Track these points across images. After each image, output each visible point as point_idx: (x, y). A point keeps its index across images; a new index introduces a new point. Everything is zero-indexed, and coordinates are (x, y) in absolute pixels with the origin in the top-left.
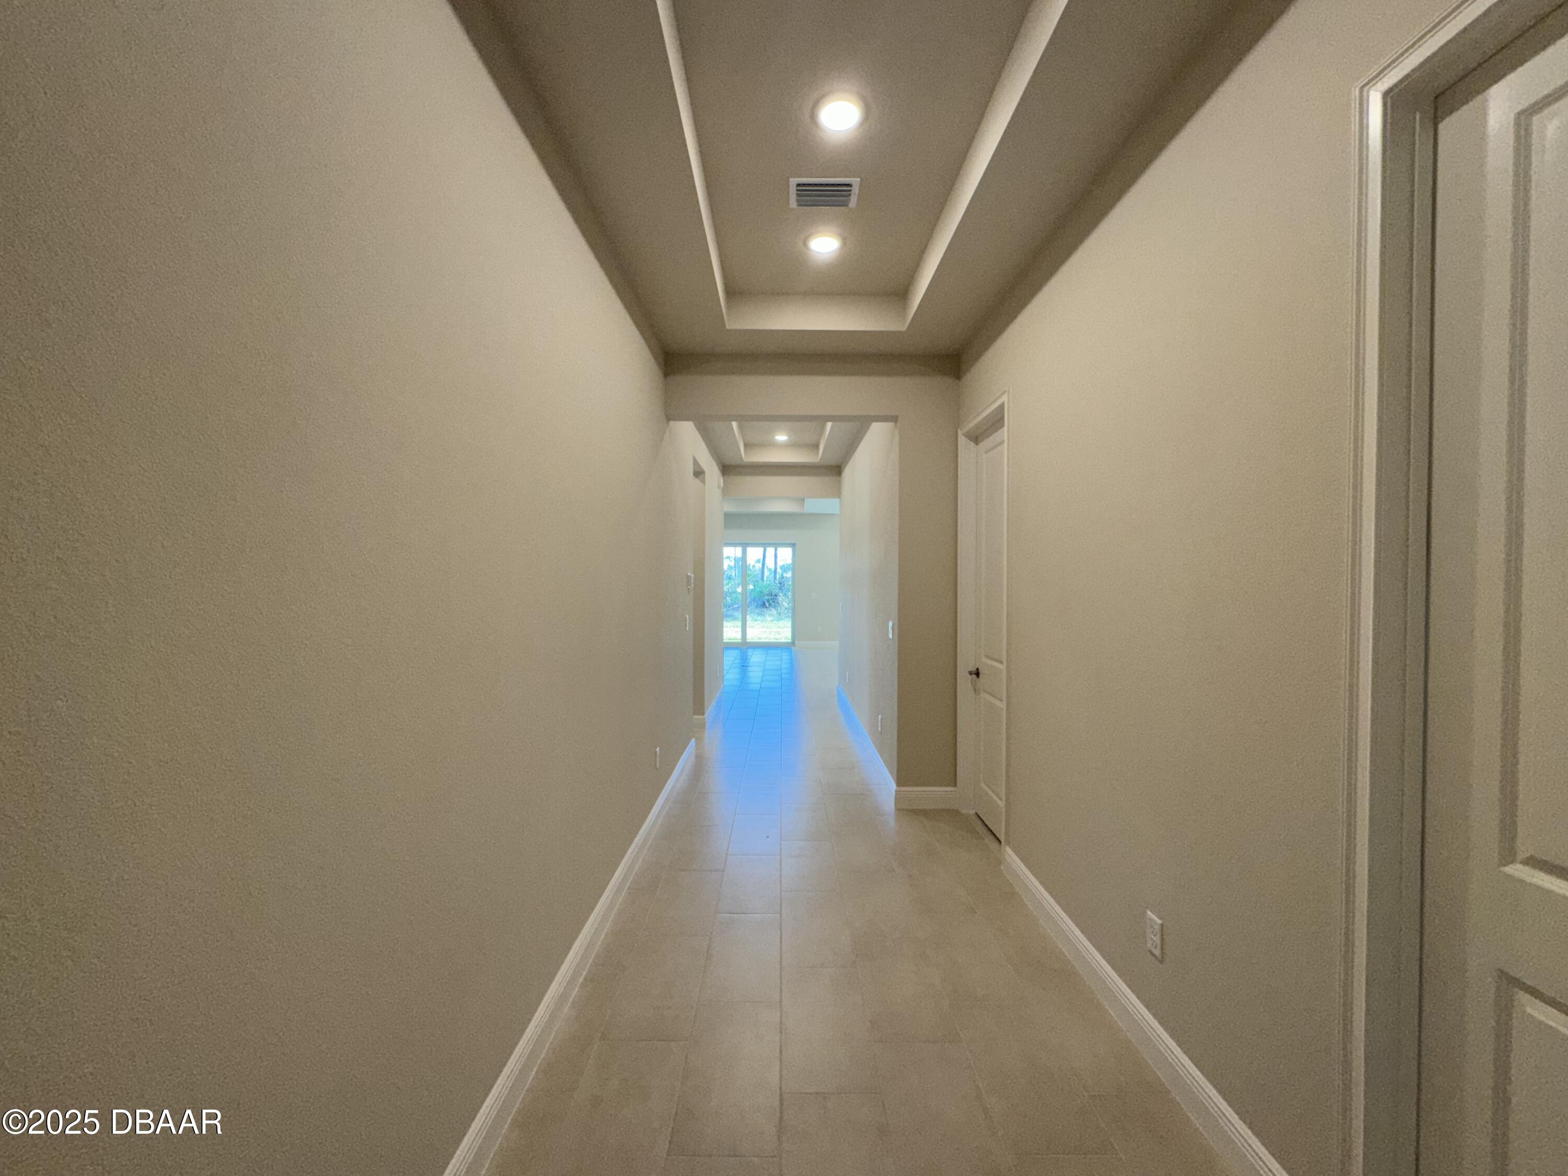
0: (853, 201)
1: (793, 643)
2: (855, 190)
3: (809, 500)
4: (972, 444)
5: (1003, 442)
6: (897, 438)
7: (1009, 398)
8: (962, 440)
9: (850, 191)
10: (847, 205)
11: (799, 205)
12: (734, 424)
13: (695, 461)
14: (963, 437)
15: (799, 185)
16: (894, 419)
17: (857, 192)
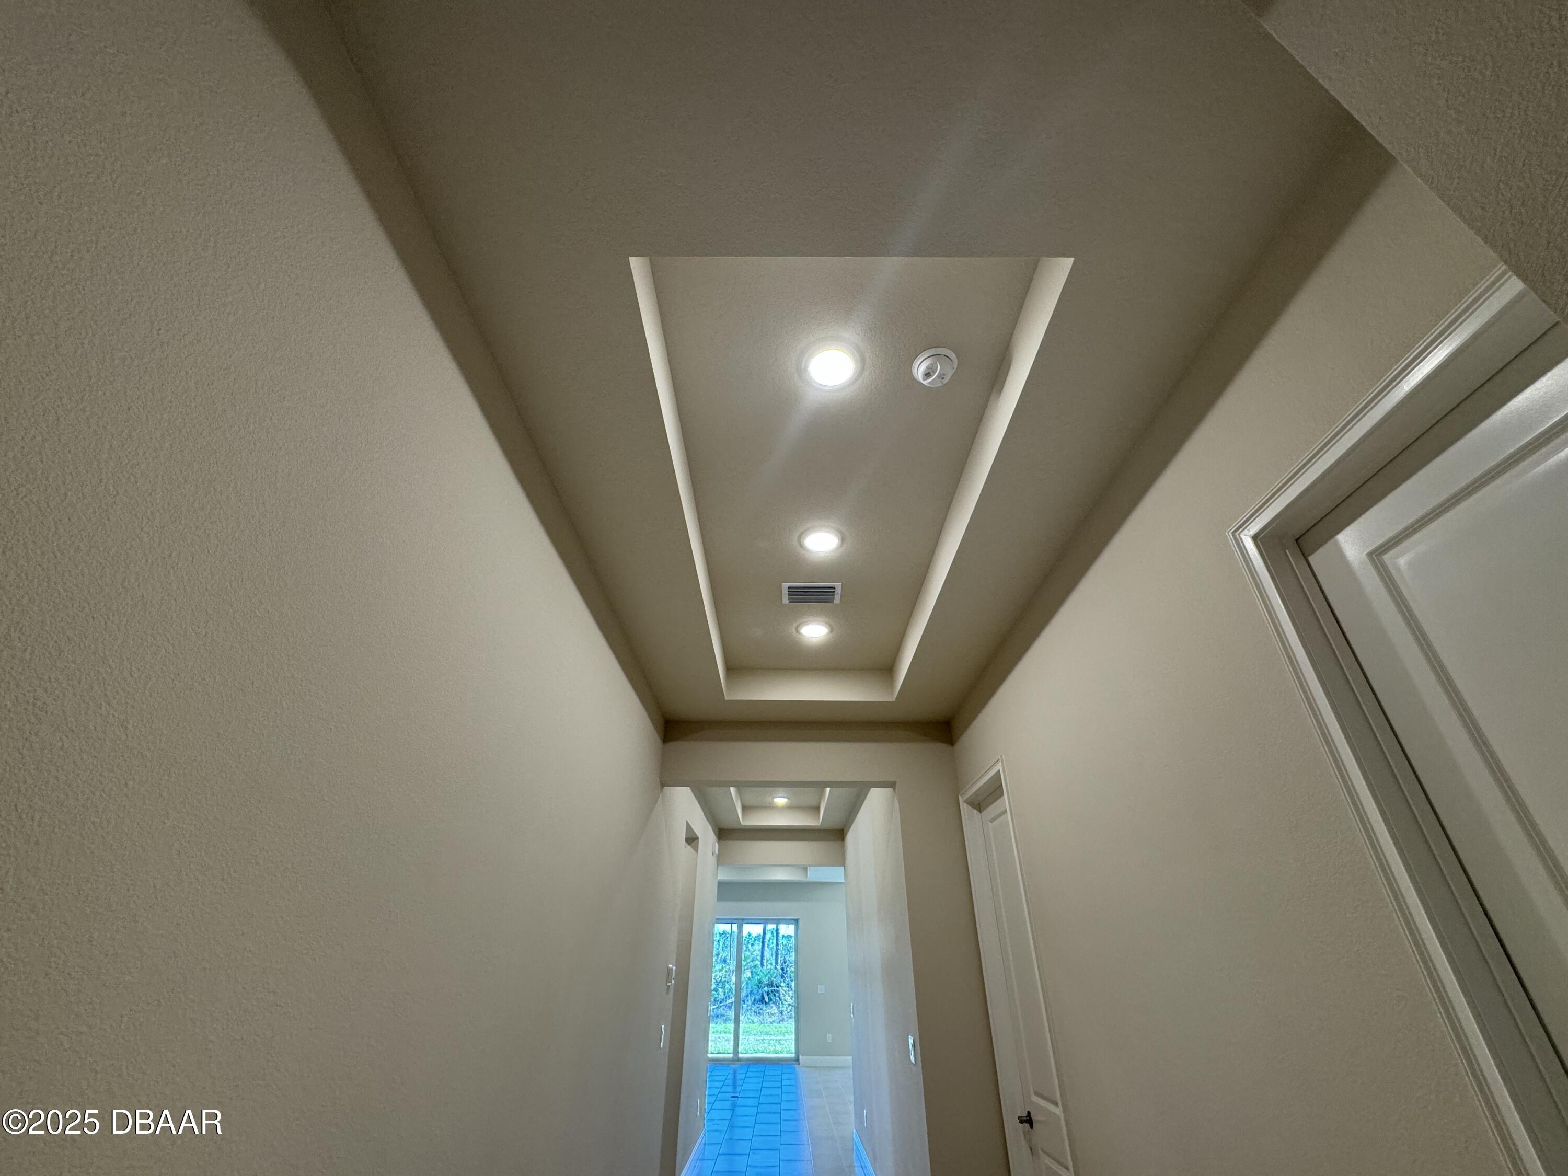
0: (837, 600)
1: (797, 1060)
2: (838, 590)
3: (812, 868)
4: (975, 811)
5: (1005, 812)
6: (897, 806)
7: (1003, 766)
8: (964, 808)
9: (834, 592)
10: (832, 602)
11: (790, 602)
12: (732, 789)
13: (689, 828)
14: (965, 804)
15: (789, 588)
16: (892, 785)
17: (840, 592)
